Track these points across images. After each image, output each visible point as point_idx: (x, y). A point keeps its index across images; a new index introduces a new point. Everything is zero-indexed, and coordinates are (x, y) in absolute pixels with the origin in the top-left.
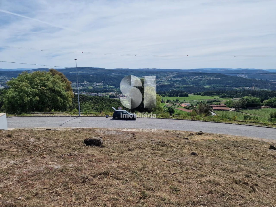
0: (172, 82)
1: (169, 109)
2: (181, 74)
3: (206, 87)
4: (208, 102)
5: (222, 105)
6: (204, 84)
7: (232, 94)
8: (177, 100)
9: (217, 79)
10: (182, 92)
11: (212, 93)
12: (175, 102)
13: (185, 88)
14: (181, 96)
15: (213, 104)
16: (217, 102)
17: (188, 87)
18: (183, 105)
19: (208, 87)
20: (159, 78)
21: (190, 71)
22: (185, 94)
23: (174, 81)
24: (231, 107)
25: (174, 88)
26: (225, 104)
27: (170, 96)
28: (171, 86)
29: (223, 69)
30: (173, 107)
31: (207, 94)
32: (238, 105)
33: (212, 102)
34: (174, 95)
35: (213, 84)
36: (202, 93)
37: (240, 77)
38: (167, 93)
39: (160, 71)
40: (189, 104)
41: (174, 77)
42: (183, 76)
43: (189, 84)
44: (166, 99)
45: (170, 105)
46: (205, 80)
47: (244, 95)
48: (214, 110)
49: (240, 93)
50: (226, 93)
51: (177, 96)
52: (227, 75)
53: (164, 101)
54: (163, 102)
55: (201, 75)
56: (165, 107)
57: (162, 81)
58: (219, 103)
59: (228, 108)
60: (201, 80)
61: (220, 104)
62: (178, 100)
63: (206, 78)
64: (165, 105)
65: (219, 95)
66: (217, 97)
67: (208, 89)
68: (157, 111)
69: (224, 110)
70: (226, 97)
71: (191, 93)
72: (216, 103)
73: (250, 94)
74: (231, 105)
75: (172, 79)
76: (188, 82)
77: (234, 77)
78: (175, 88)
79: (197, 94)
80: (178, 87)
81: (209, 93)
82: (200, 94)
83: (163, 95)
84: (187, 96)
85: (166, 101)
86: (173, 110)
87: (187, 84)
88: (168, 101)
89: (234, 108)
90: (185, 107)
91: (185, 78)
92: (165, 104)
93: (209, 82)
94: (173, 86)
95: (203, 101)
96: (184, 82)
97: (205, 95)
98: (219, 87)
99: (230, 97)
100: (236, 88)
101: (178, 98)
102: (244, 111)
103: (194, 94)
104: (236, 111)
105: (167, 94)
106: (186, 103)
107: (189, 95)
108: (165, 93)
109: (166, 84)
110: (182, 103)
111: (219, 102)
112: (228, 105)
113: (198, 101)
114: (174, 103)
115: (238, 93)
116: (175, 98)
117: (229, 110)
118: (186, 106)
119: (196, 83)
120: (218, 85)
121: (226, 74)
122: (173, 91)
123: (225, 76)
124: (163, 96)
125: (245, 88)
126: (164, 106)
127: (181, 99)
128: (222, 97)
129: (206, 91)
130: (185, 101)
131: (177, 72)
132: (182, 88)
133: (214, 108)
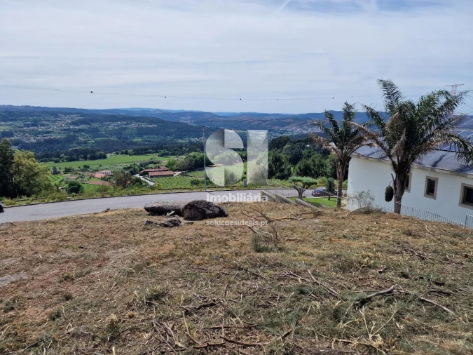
0: (72, 133)
1: (71, 184)
2: (88, 118)
3: (135, 140)
4: (141, 165)
5: (163, 168)
6: (131, 134)
7: (175, 150)
8: (86, 167)
9: (151, 126)
10: (93, 152)
11: (146, 150)
12: (83, 171)
13: (98, 143)
14: (93, 158)
15: (149, 168)
16: (155, 163)
17: (104, 142)
18: (98, 175)
19: (139, 140)
20: (42, 125)
21: (104, 113)
22: (101, 154)
23: (76, 132)
24: (176, 170)
25: (77, 143)
26: (167, 167)
27: (71, 160)
28: (70, 140)
29: (158, 110)
30: (78, 180)
31: (138, 152)
32: (183, 166)
33: (148, 165)
34: (78, 158)
35: (146, 134)
36: (130, 151)
37: (184, 124)
38: (62, 155)
39: (43, 112)
40: (110, 171)
41: (74, 123)
42: (93, 121)
43: (104, 136)
44: (62, 166)
45: (72, 178)
46: (133, 129)
47: (190, 151)
48: (152, 177)
49: (186, 147)
50: (167, 148)
51: (85, 158)
52: (166, 120)
53: (58, 170)
54: (55, 173)
55: (125, 121)
56: (63, 182)
57: (48, 132)
58: (158, 165)
59: (171, 173)
60: (125, 129)
61: (159, 168)
62: (88, 167)
63: (134, 125)
64: (61, 178)
65: (157, 152)
66: (155, 157)
67: (140, 144)
68: (43, 191)
69: (165, 176)
70: (167, 154)
71: (111, 153)
72: (153, 166)
73: (198, 149)
74: (175, 167)
75: (72, 127)
76: (104, 132)
77: (176, 123)
78: (79, 143)
79: (122, 153)
80: (86, 143)
81: (142, 150)
82: (126, 153)
83: (55, 159)
84: (105, 157)
85: (64, 170)
86: (79, 186)
87: (102, 136)
88: (67, 171)
89: (179, 170)
90: (102, 179)
91: (96, 125)
92: (63, 176)
93: (141, 132)
94: (74, 140)
95: (132, 164)
96: (95, 132)
97: (135, 154)
98: (156, 139)
99: (174, 154)
100: (180, 141)
101: (88, 162)
102: (192, 174)
103: (117, 154)
104: (182, 174)
105: (63, 157)
106: (104, 171)
107: (108, 155)
108: (58, 156)
109: (58, 137)
110: (97, 171)
111: (158, 163)
112: (170, 166)
113: (124, 165)
114: (81, 173)
115: (184, 148)
116: (82, 163)
117: (172, 175)
118: (103, 175)
119: (118, 133)
120: (154, 136)
121: (163, 119)
122: (76, 151)
123: (162, 121)
124: (56, 162)
125: (192, 140)
126: (59, 180)
127: (93, 164)
128: (162, 155)
129: (136, 147)
130: (101, 168)
131: (77, 113)
132: (93, 143)
133: (150, 174)
